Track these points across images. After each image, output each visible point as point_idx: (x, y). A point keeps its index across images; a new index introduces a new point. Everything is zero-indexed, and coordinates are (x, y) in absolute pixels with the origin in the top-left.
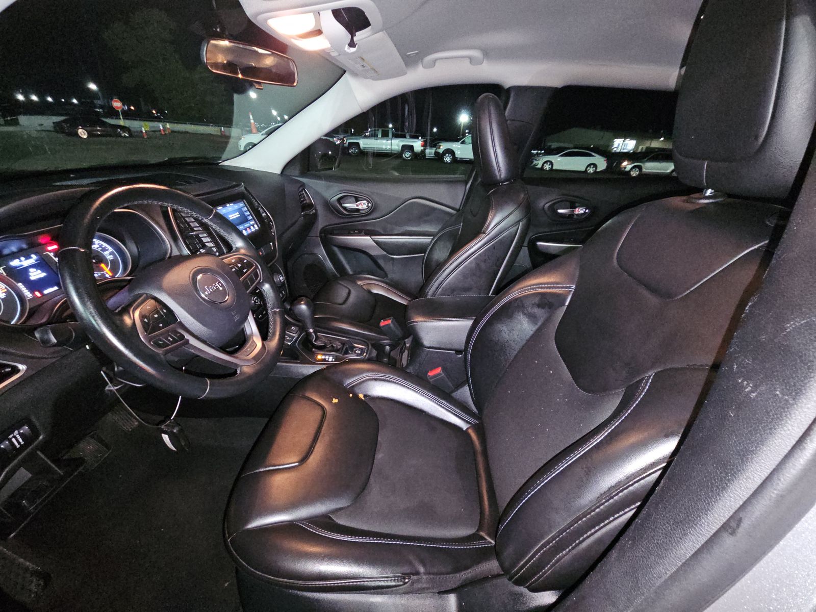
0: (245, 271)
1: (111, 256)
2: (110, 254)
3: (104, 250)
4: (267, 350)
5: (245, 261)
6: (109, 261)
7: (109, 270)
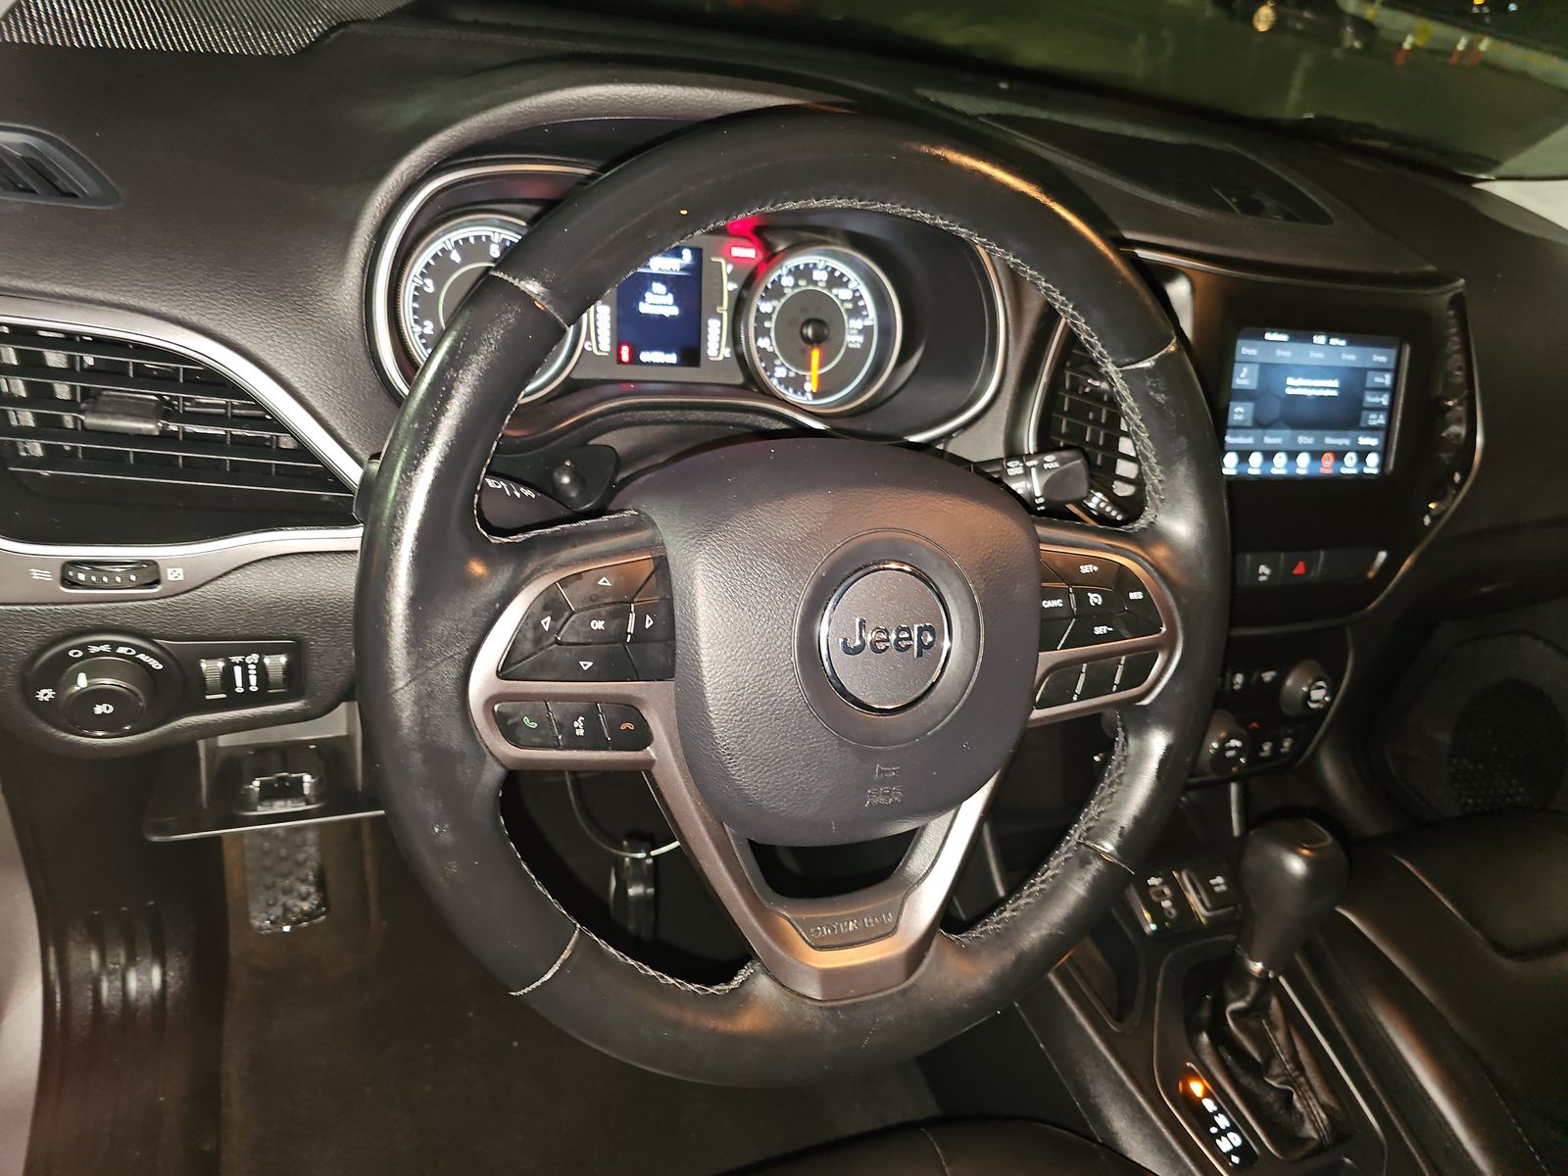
0: (1099, 630)
1: (861, 339)
2: (860, 332)
3: (857, 312)
4: (912, 980)
5: (1135, 595)
6: (843, 351)
7: (821, 376)
